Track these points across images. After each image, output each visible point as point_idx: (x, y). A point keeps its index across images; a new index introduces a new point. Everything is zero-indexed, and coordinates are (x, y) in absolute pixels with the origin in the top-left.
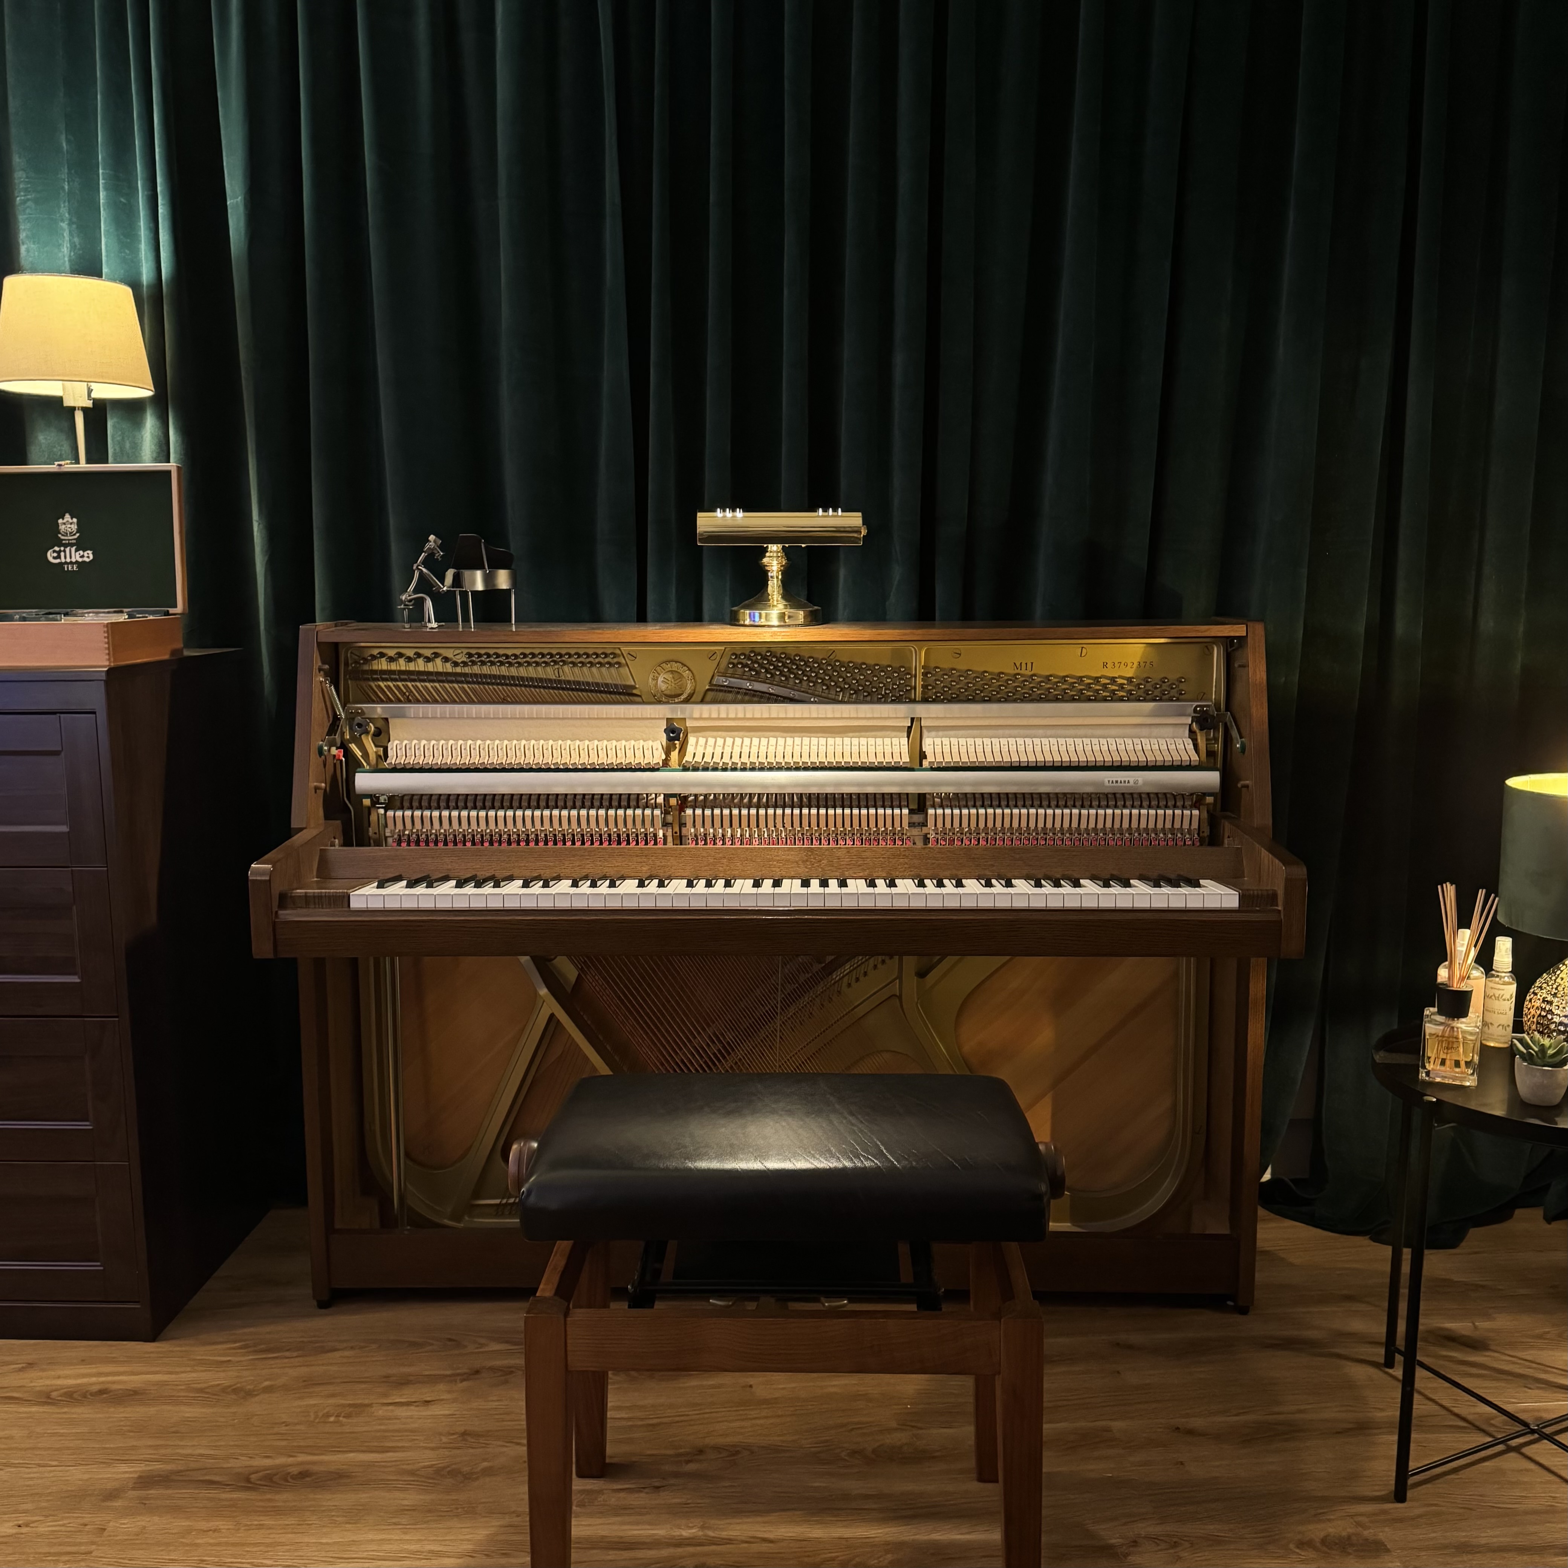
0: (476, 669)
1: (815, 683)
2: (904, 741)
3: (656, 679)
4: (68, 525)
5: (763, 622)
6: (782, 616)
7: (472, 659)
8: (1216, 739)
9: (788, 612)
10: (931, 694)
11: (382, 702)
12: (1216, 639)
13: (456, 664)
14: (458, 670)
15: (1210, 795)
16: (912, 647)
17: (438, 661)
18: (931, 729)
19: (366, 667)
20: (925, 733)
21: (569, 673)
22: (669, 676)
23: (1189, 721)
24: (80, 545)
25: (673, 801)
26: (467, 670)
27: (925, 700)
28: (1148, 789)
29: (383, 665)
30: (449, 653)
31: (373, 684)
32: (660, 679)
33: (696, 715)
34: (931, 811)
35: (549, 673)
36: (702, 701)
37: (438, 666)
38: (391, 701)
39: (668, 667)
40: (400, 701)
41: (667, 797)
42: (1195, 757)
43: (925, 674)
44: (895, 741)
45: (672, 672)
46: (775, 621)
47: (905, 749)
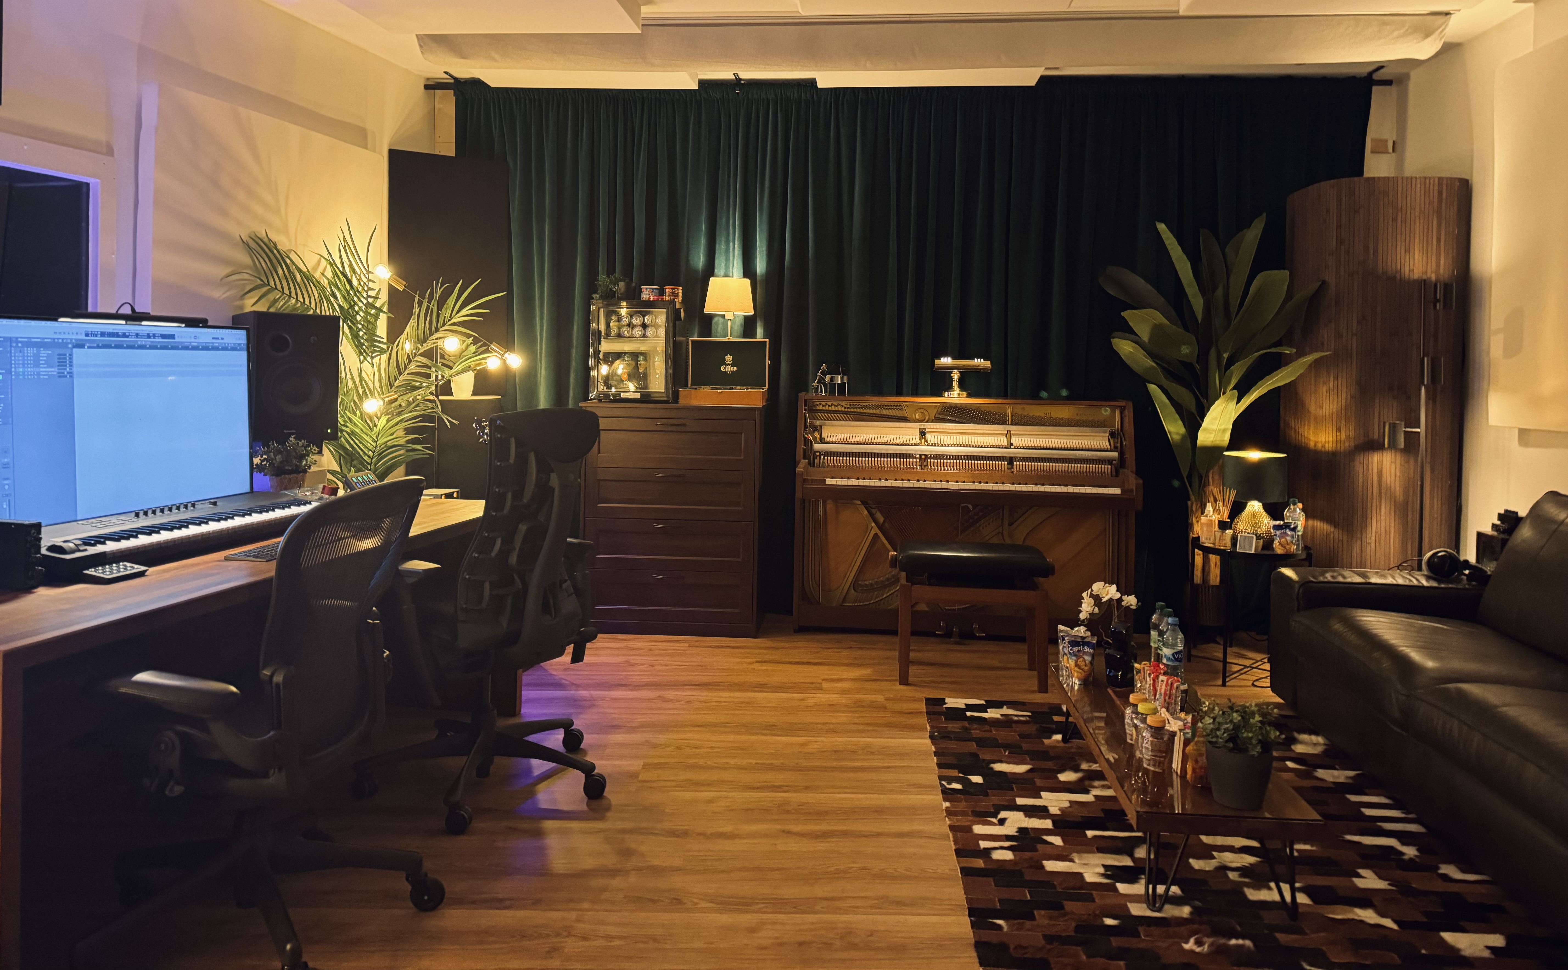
0: (852, 410)
1: (972, 417)
2: (1005, 439)
3: (915, 415)
4: (729, 358)
5: (951, 396)
6: (959, 394)
7: (851, 406)
8: (1117, 442)
9: (960, 392)
10: (1014, 423)
11: (819, 420)
12: (1117, 406)
13: (845, 408)
14: (846, 410)
15: (1115, 460)
16: (1007, 406)
17: (840, 407)
18: (1014, 435)
19: (814, 408)
20: (1012, 436)
21: (884, 412)
22: (920, 414)
23: (1108, 435)
24: (733, 365)
25: (923, 457)
26: (849, 410)
27: (1012, 424)
28: (1091, 458)
29: (820, 408)
30: (843, 404)
31: (817, 414)
32: (917, 415)
33: (929, 427)
34: (1015, 463)
35: (878, 412)
36: (932, 422)
37: (840, 408)
38: (822, 420)
39: (920, 410)
40: (825, 420)
41: (920, 455)
42: (1109, 447)
43: (1012, 416)
44: (1002, 439)
45: (921, 412)
46: (956, 396)
47: (1006, 442)
